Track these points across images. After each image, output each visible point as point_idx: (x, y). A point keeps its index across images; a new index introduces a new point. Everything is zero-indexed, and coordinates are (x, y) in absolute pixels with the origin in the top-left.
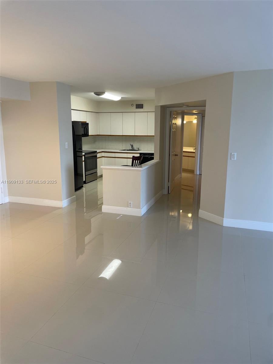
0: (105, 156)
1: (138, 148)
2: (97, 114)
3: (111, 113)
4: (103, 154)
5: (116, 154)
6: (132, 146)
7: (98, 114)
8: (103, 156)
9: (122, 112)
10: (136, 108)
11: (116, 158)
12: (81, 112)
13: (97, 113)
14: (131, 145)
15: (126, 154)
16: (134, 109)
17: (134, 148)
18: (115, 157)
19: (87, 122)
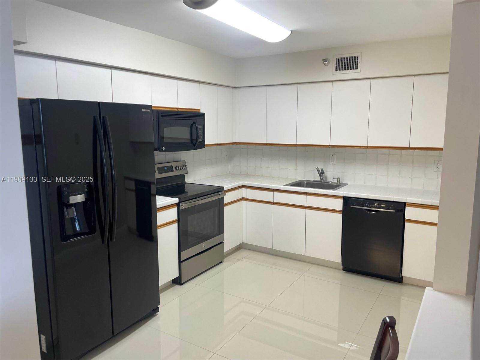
0: (248, 198)
1: (338, 179)
2: (234, 90)
3: (269, 88)
4: (244, 193)
5: (276, 193)
6: (321, 173)
7: (237, 90)
8: (244, 196)
9: (298, 84)
10: (337, 69)
11: (275, 206)
12: (179, 82)
13: (235, 88)
14: (318, 171)
15: (304, 196)
16: (331, 73)
17: (326, 178)
18: (273, 203)
19: (202, 111)
